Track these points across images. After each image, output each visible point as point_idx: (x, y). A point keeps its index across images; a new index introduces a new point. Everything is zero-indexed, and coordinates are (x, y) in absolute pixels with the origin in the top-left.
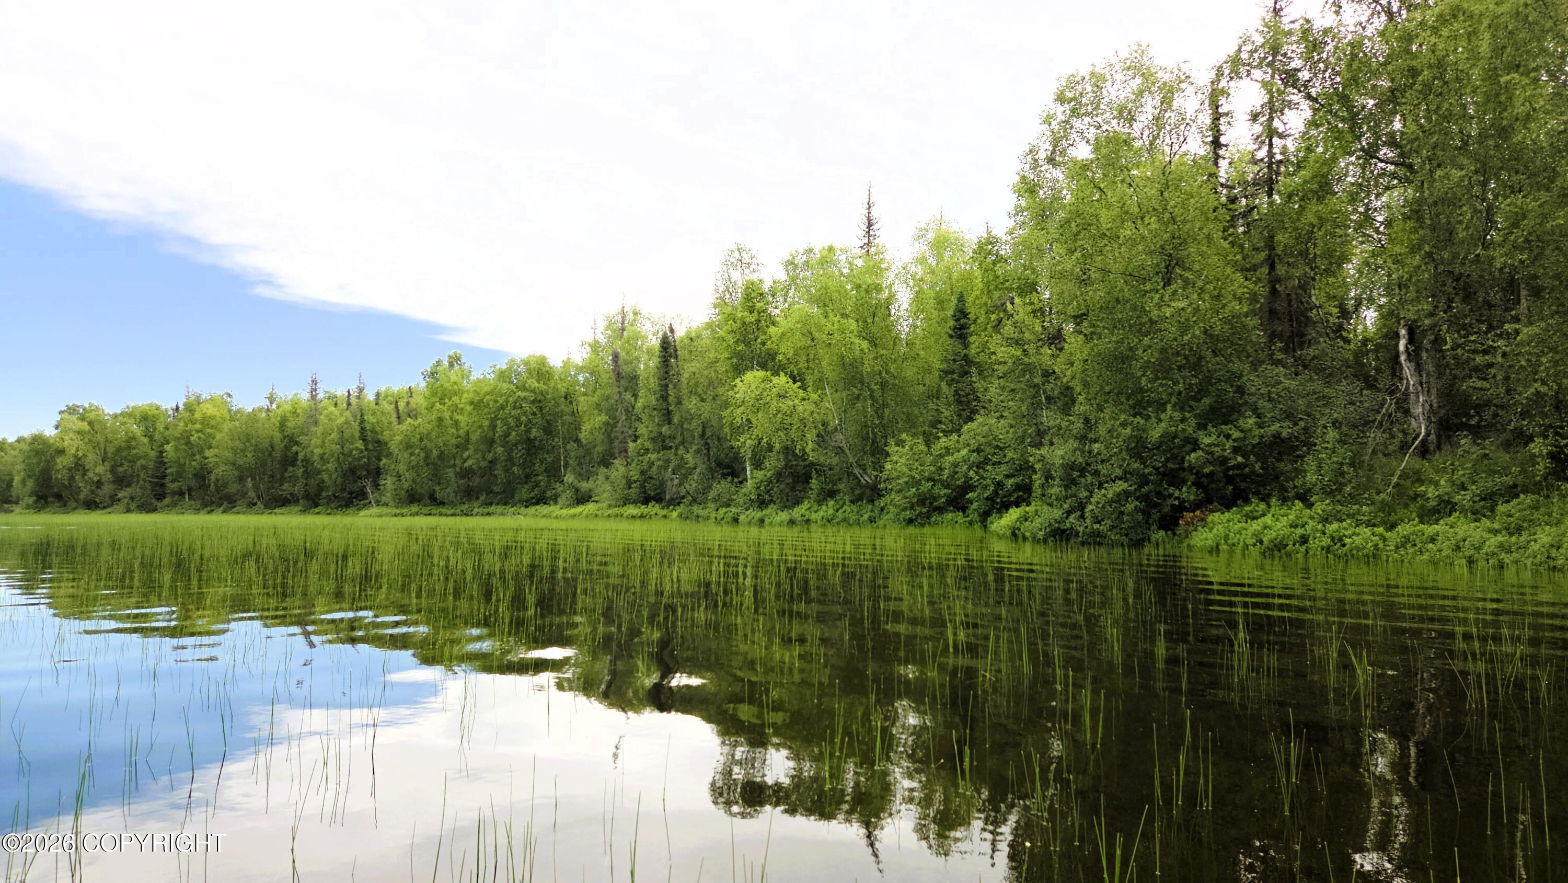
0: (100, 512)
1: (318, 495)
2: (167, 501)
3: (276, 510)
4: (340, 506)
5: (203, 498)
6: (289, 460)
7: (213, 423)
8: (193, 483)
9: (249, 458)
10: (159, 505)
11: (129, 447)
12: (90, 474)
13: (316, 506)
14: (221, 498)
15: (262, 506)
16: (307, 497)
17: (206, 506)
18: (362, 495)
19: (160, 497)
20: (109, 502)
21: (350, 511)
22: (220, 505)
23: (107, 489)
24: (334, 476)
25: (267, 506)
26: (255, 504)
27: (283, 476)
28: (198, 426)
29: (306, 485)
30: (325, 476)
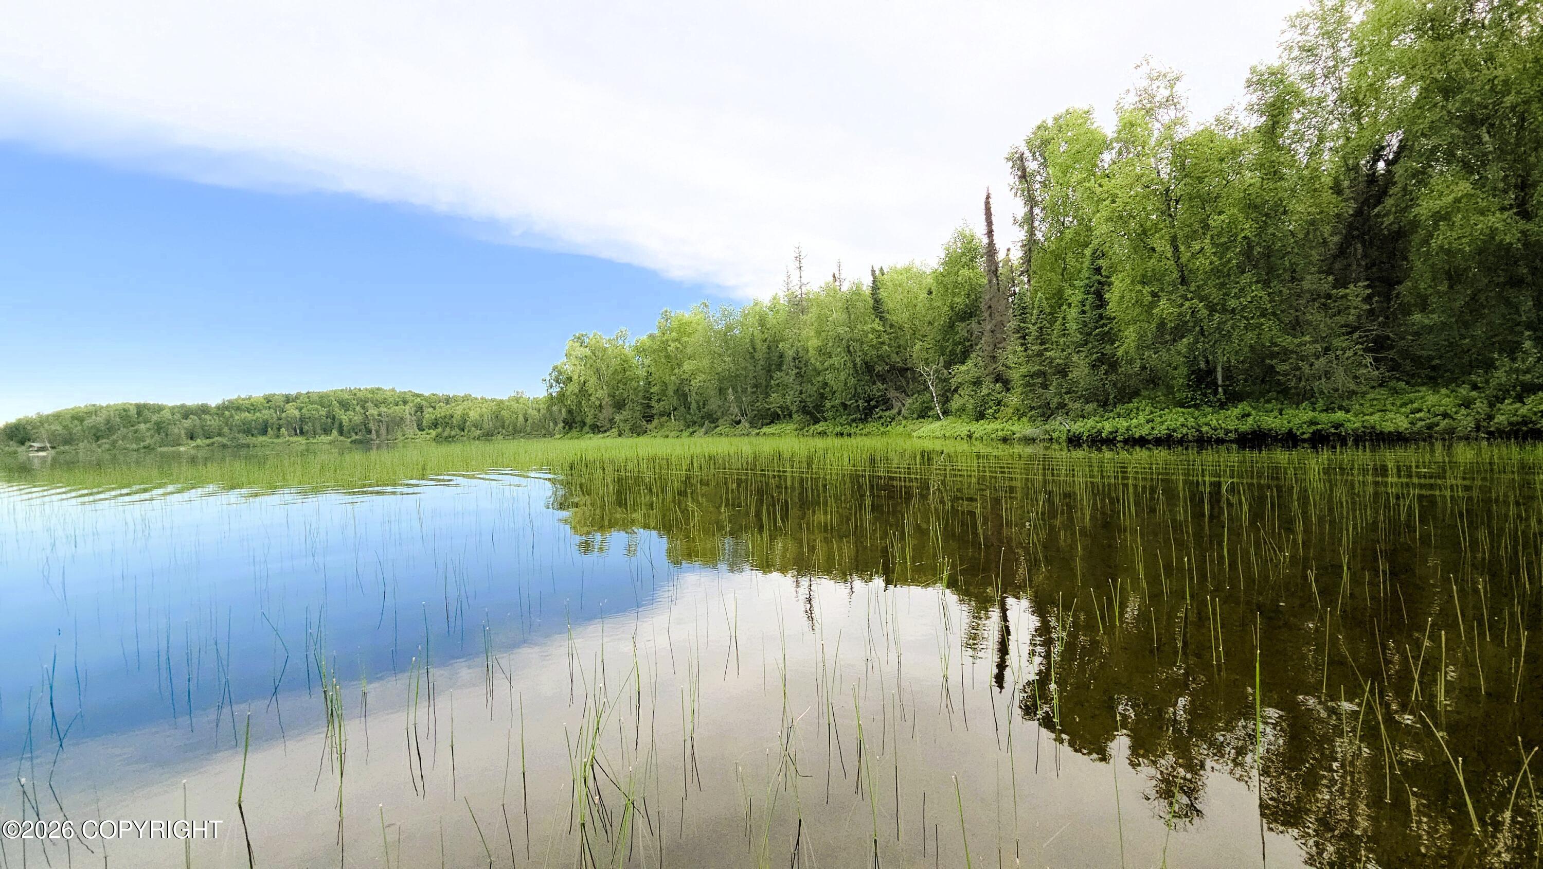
0: (601, 435)
1: (819, 407)
2: (655, 422)
3: (765, 429)
4: (854, 420)
5: (685, 419)
6: (774, 362)
7: (689, 330)
8: (675, 402)
9: (727, 364)
10: (650, 427)
11: (624, 370)
12: (593, 398)
13: (816, 421)
14: (702, 417)
15: (747, 425)
16: (804, 410)
17: (688, 427)
18: (886, 403)
19: (649, 419)
20: (609, 426)
21: (871, 427)
22: (702, 425)
23: (607, 412)
24: (843, 376)
25: (753, 425)
26: (739, 422)
27: (768, 382)
28: (674, 334)
29: (801, 393)
30: (829, 377)
